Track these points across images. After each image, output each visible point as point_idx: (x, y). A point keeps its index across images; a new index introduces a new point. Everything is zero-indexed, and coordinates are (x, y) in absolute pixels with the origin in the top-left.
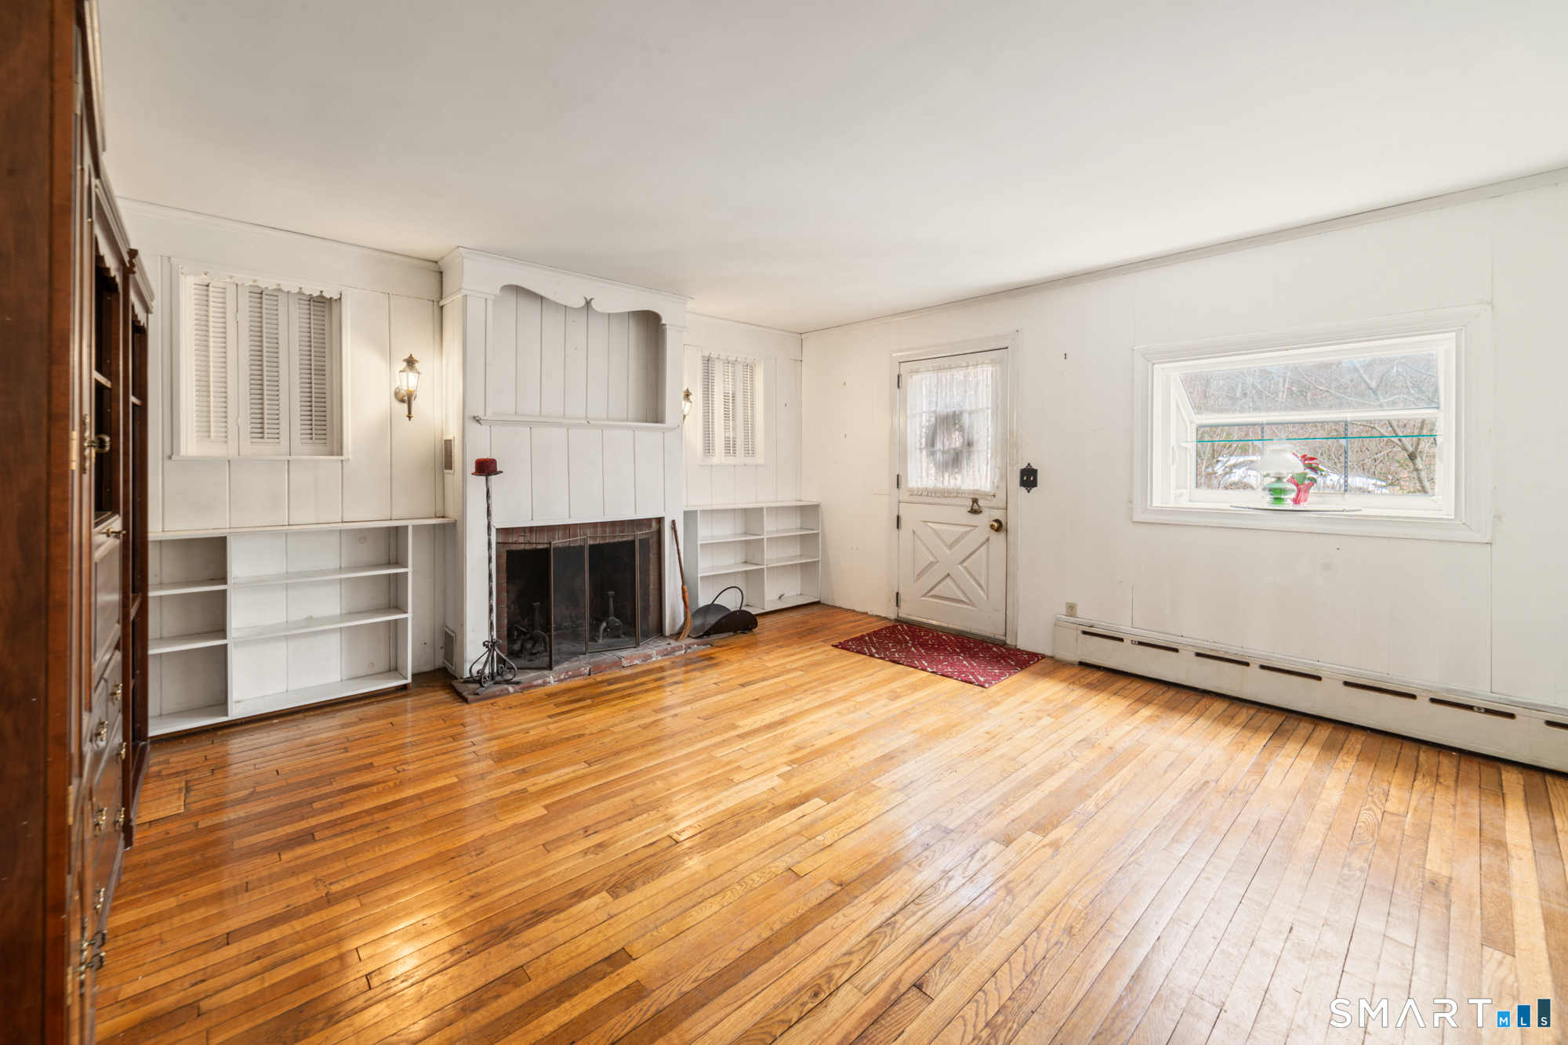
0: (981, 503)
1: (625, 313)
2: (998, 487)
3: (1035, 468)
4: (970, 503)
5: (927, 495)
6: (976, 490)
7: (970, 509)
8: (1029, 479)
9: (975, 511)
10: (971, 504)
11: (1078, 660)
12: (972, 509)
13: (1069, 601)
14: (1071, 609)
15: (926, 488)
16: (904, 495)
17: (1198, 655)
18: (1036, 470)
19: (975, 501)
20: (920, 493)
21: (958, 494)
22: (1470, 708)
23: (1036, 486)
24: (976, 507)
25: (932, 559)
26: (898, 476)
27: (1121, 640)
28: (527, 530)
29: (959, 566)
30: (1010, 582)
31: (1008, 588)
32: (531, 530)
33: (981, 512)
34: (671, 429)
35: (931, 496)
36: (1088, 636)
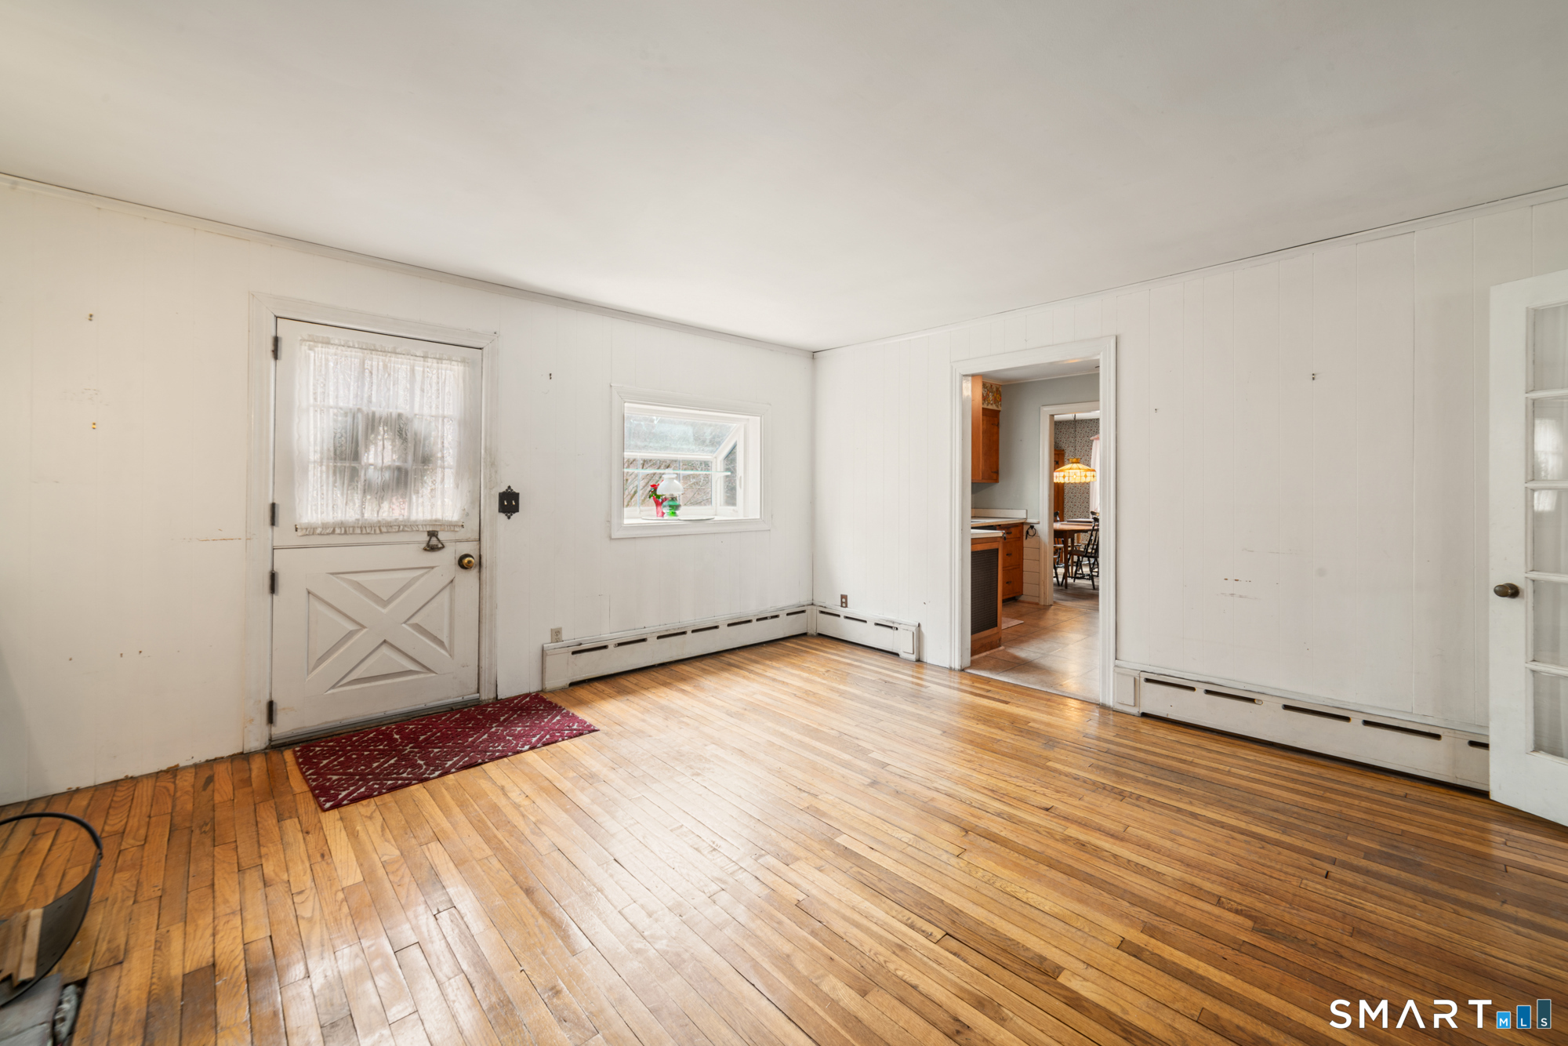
0: (441, 536)
2: (467, 515)
3: (517, 492)
4: (425, 538)
5: (345, 533)
6: (436, 521)
7: (424, 545)
8: (509, 503)
9: (431, 548)
10: (427, 539)
11: (569, 682)
12: (428, 545)
13: (553, 627)
14: (556, 634)
15: (342, 523)
16: (283, 534)
17: (659, 637)
18: (518, 494)
19: (432, 534)
20: (330, 530)
21: (404, 527)
22: (766, 618)
23: (518, 511)
24: (434, 541)
25: (351, 627)
26: (273, 506)
27: (605, 647)
29: (404, 625)
30: (485, 627)
31: (483, 634)
33: (443, 547)
35: (353, 533)
36: (578, 655)
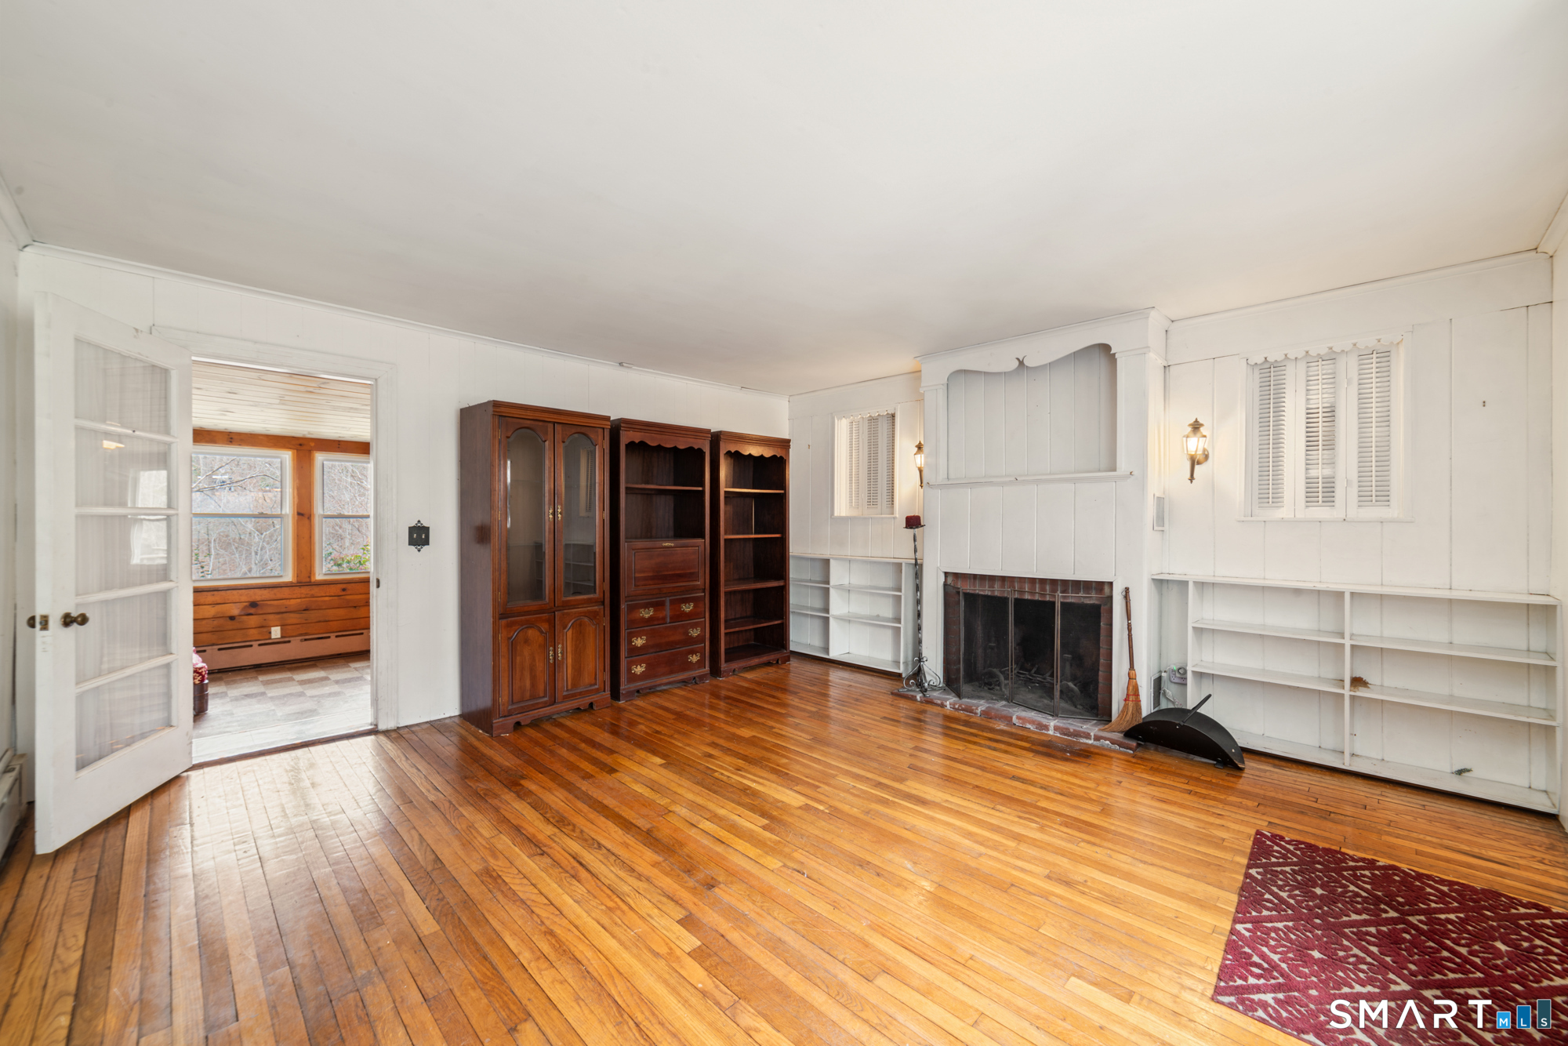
1: (1071, 354)
28: (972, 576)
32: (975, 577)
34: (1124, 478)
